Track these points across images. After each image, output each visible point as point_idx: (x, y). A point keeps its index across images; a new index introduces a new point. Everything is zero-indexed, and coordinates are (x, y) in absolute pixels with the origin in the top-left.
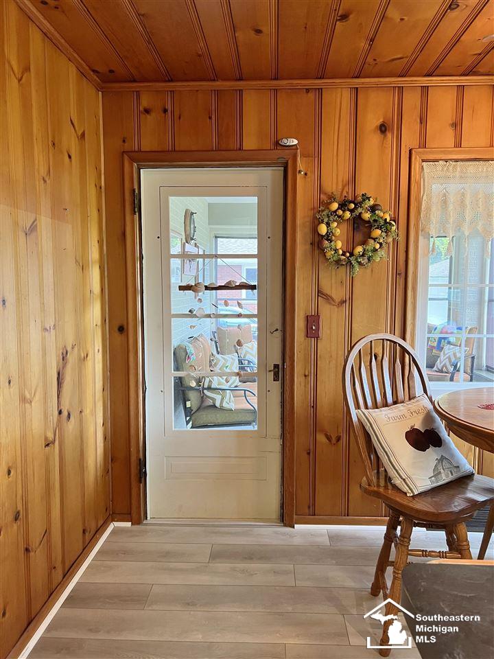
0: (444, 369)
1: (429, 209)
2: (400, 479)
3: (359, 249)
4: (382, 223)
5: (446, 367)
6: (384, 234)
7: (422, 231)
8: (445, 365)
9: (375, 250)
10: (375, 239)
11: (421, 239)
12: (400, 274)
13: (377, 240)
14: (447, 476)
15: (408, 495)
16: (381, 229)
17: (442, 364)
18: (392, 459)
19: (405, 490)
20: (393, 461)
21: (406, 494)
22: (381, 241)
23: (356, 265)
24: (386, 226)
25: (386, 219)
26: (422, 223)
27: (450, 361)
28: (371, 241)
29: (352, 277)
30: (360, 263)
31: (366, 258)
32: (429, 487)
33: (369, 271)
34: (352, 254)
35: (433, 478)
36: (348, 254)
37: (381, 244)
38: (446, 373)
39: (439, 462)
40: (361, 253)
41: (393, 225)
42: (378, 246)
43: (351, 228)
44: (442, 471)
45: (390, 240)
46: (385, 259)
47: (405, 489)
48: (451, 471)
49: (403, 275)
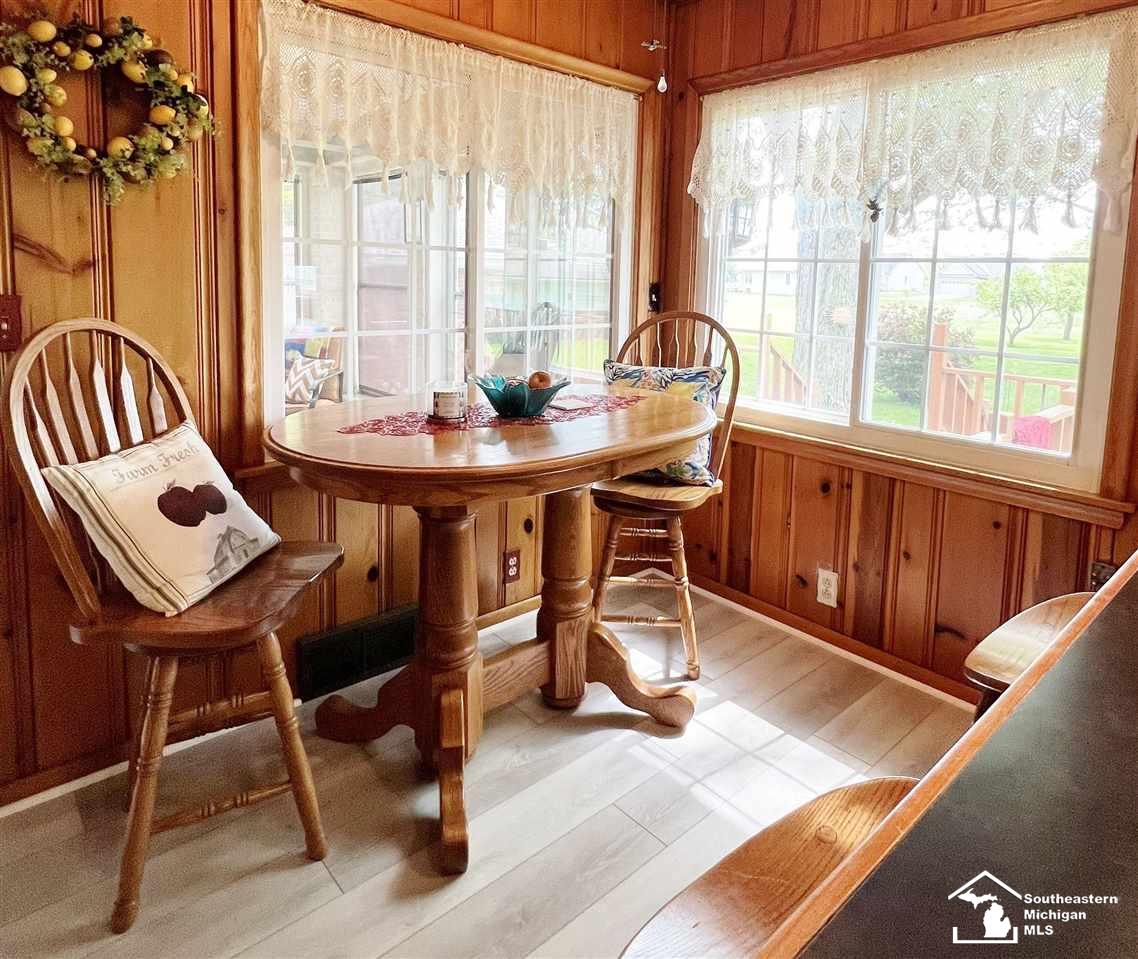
0: (298, 398)
1: (275, 86)
2: (149, 589)
3: (121, 145)
4: (177, 93)
5: (301, 396)
6: (182, 118)
7: (264, 129)
8: (298, 391)
9: (162, 152)
10: (160, 128)
11: (264, 144)
12: (222, 211)
13: (168, 129)
14: (239, 559)
15: (168, 615)
16: (174, 106)
17: (293, 390)
18: (130, 554)
19: (160, 608)
20: (134, 559)
21: (162, 615)
22: (177, 133)
23: (118, 181)
24: (185, 101)
25: (186, 87)
26: (264, 114)
27: (306, 383)
28: (153, 132)
29: (108, 207)
30: (126, 177)
31: (141, 164)
32: (207, 591)
33: (150, 197)
34: (103, 153)
35: (215, 572)
36: (93, 153)
37: (176, 141)
38: (301, 403)
39: (224, 540)
40: (128, 154)
41: (203, 103)
42: (169, 144)
43: (97, 95)
44: (230, 554)
45: (197, 134)
46: (188, 173)
47: (160, 605)
48: (245, 551)
49: (230, 213)
